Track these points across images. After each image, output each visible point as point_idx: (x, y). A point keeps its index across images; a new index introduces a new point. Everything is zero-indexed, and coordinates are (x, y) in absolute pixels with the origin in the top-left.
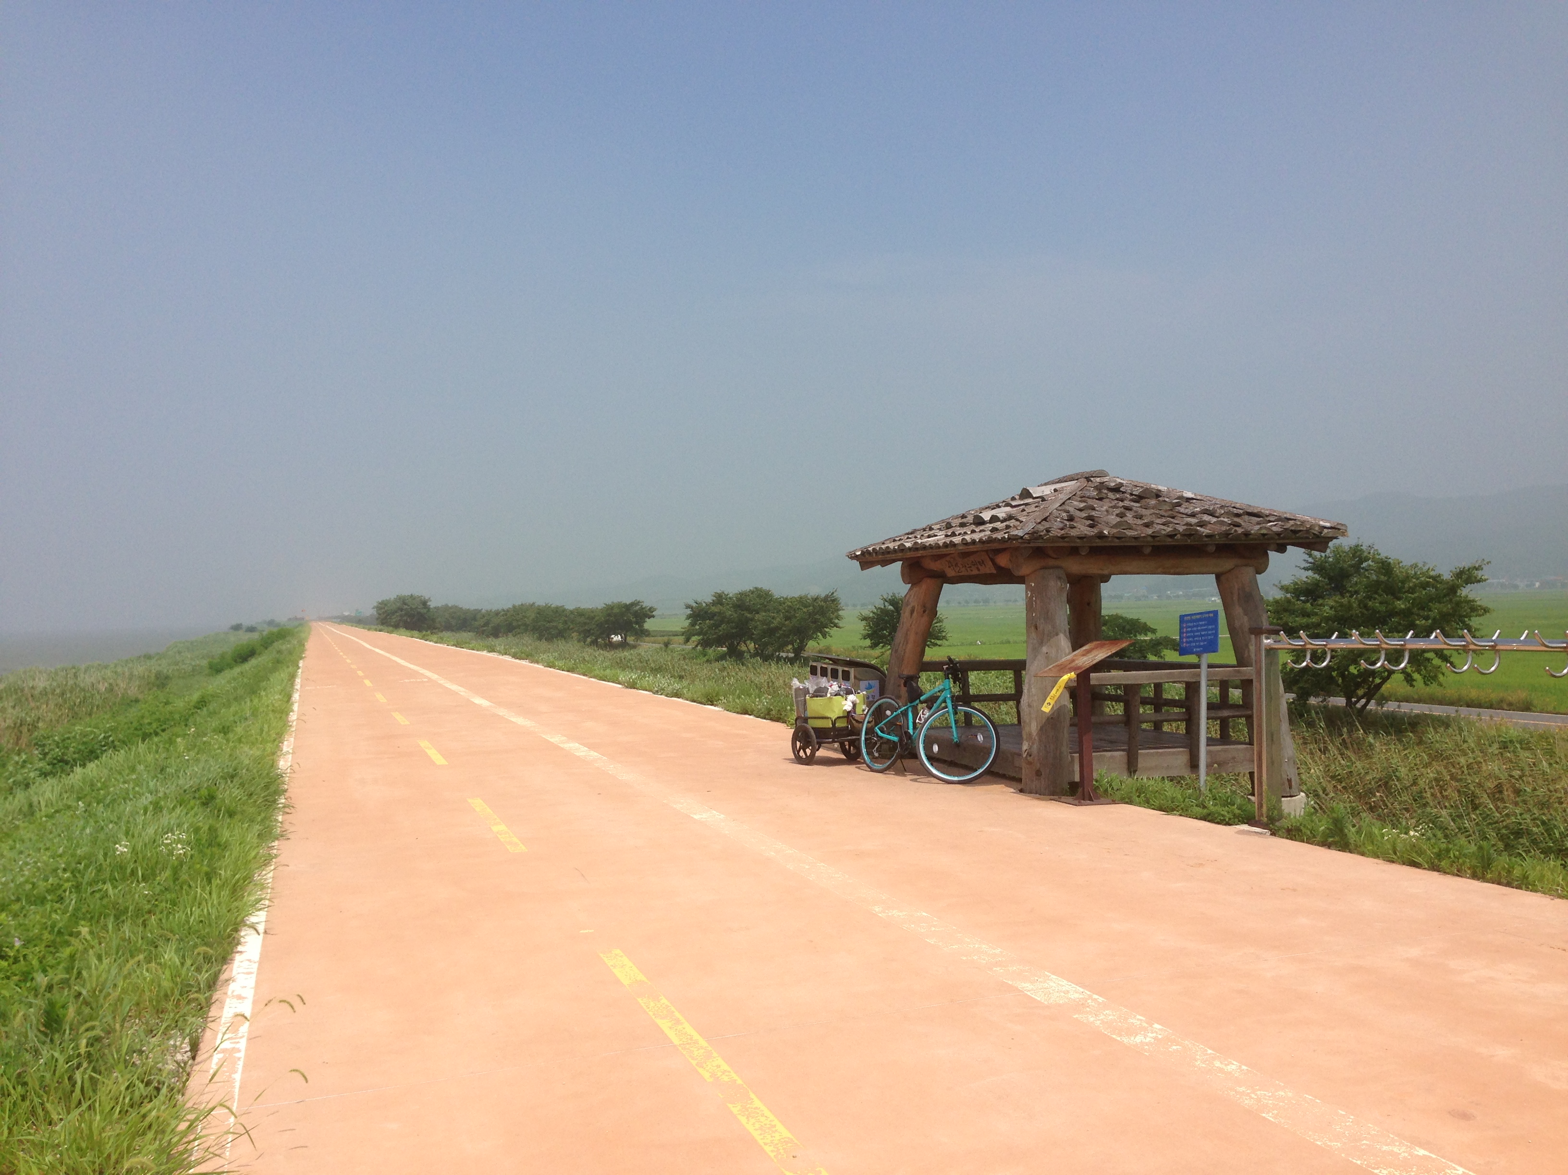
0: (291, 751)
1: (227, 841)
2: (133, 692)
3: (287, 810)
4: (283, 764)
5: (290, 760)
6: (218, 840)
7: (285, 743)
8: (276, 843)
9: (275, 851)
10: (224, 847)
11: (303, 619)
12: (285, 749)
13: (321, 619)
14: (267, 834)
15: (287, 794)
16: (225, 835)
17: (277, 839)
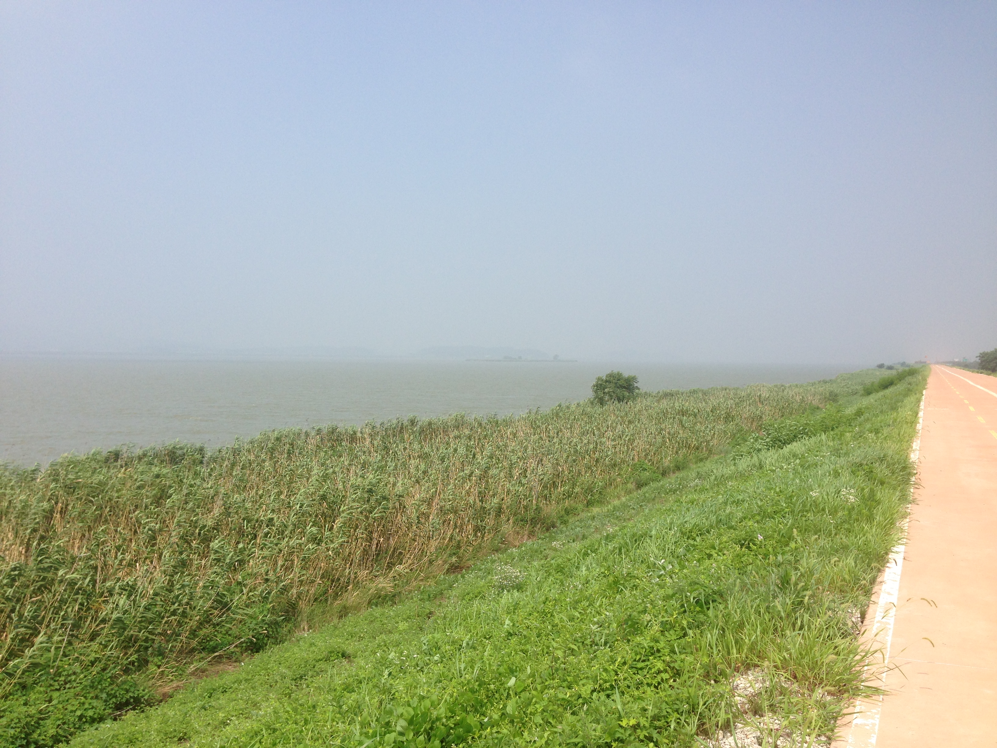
0: (918, 449)
1: (880, 499)
2: (815, 403)
3: (916, 486)
4: (914, 457)
5: (918, 454)
6: (875, 498)
7: (914, 443)
8: (910, 506)
9: (909, 511)
10: (878, 503)
11: (925, 362)
12: (914, 447)
13: (938, 363)
14: (904, 498)
15: (917, 476)
16: (879, 495)
17: (911, 503)
